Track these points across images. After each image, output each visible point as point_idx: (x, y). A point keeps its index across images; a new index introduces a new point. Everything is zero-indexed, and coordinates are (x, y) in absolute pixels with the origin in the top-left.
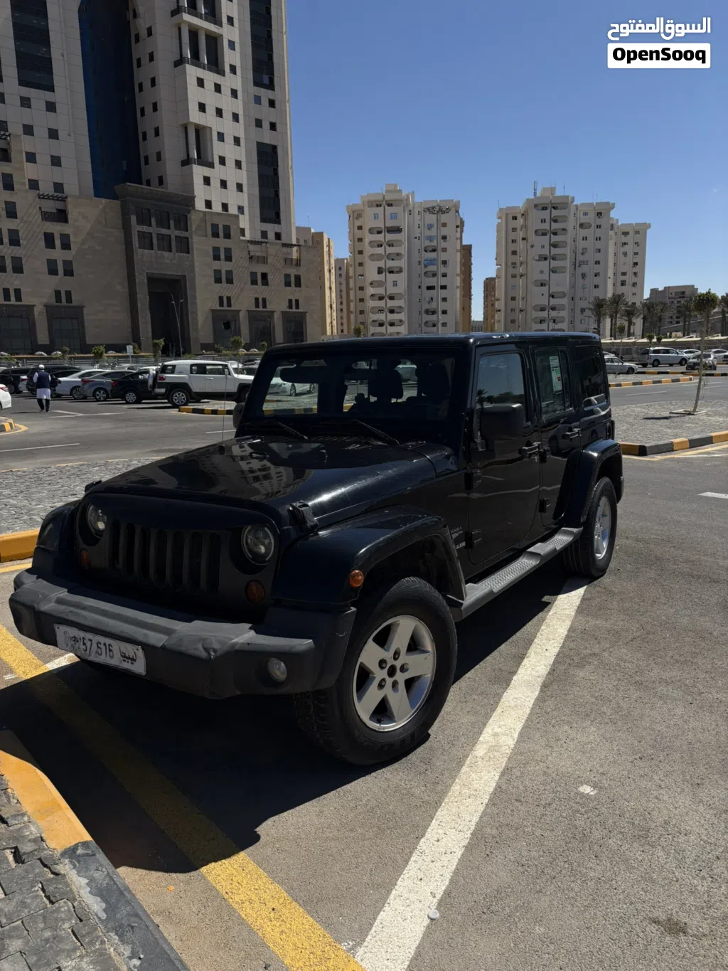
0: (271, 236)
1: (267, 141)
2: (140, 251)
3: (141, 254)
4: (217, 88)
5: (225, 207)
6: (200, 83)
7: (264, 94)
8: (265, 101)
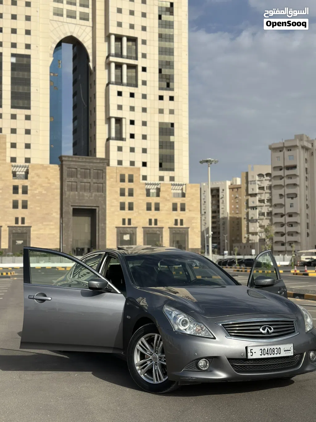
0: (167, 179)
1: (166, 121)
4: (132, 95)
5: (132, 163)
6: (120, 94)
7: (166, 94)
8: (166, 98)
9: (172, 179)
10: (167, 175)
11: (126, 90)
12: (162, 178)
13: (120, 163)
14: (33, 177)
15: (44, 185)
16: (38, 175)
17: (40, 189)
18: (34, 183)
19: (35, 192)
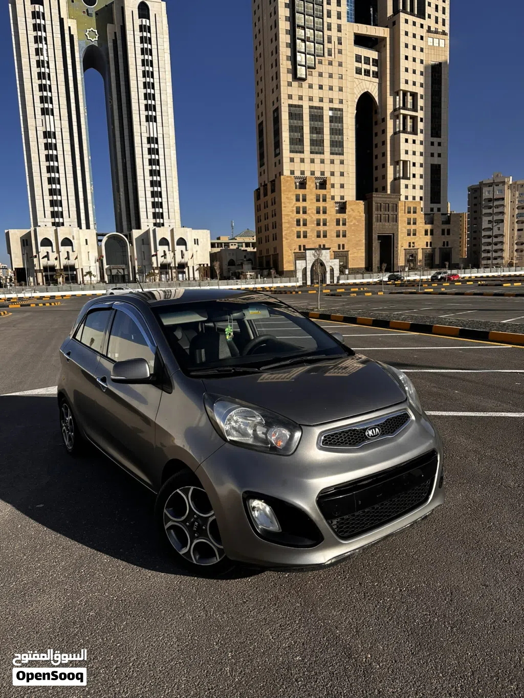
0: (435, 210)
1: (436, 163)
2: (375, 223)
3: (376, 225)
4: (414, 142)
5: (414, 198)
6: (407, 141)
7: (436, 140)
8: (436, 144)
9: (439, 210)
10: (435, 206)
11: (411, 137)
12: (432, 210)
13: (407, 198)
14: (349, 212)
15: (357, 218)
16: (353, 210)
17: (354, 221)
18: (350, 216)
19: (352, 224)
